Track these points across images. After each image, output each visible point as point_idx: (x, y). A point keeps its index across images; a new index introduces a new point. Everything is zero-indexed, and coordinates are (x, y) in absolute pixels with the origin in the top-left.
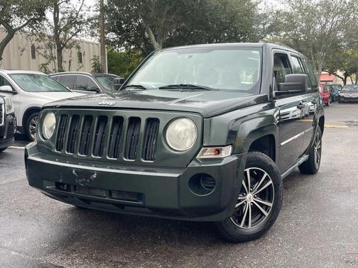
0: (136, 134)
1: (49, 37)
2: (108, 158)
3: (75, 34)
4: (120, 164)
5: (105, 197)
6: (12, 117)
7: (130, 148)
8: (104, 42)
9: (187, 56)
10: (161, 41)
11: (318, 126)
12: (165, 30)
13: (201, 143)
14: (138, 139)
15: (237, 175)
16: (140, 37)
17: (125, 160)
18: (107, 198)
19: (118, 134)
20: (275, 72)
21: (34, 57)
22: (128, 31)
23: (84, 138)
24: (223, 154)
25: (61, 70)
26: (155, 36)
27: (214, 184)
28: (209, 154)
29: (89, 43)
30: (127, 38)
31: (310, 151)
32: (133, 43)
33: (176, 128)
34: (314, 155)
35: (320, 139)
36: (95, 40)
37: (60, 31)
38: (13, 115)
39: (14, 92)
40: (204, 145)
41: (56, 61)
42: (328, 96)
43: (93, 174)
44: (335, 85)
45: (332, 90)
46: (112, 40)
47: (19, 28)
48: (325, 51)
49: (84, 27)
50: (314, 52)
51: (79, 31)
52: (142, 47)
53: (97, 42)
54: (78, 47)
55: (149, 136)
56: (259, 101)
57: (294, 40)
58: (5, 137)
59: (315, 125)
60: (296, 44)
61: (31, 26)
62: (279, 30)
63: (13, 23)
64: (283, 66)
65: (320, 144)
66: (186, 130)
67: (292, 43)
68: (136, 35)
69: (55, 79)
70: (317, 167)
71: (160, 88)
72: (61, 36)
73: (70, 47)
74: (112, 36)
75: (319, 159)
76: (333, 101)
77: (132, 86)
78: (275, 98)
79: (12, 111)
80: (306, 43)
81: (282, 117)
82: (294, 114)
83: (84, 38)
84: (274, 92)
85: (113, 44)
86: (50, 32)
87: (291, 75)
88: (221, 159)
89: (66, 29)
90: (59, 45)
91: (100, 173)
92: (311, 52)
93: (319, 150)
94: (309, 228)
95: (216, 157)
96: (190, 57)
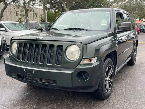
0: (52, 52)
1: (22, 7)
2: (40, 63)
3: (32, 5)
4: (45, 66)
5: (39, 81)
6: (4, 42)
7: (50, 59)
8: (45, 8)
9: (77, 14)
10: (68, 7)
11: (135, 44)
12: (70, 3)
13: (82, 57)
14: (53, 54)
15: (100, 68)
16: (60, 6)
17: (48, 64)
18: (40, 82)
19: (44, 52)
20: (117, 21)
21: (17, 15)
22: (55, 3)
23: (30, 54)
24: (93, 62)
25: (27, 21)
26: (66, 5)
27: (89, 76)
28: (86, 61)
29: (39, 9)
30: (55, 6)
31: (132, 56)
32: (57, 9)
33: (71, 50)
34: (133, 57)
35: (136, 50)
36: (41, 7)
37: (26, 4)
38: (5, 41)
39: (6, 31)
40: (84, 57)
41: (25, 17)
42: (139, 30)
43: (33, 71)
44: (142, 25)
45: (141, 27)
46: (48, 7)
47: (10, 3)
48: (138, 10)
49: (36, 2)
50: (133, 11)
51: (34, 4)
52: (61, 10)
53: (42, 8)
54: (34, 11)
55: (58, 53)
56: (110, 35)
57: (125, 6)
58: (2, 51)
59: (134, 44)
60: (125, 8)
61: (14, 2)
62: (119, 2)
63: (7, 1)
64: (120, 18)
65: (136, 52)
66: (75, 50)
67: (124, 7)
68: (58, 5)
69: (24, 25)
70: (134, 62)
71: (65, 30)
72: (27, 6)
73: (31, 11)
74: (48, 6)
75: (135, 59)
76: (141, 32)
77: (53, 29)
78: (117, 34)
79: (4, 39)
80: (130, 7)
81: (120, 41)
82: (125, 39)
83: (36, 7)
84: (116, 31)
85: (49, 9)
86: (22, 4)
87: (124, 23)
88: (92, 64)
89: (29, 3)
90: (26, 10)
91: (36, 71)
92: (132, 11)
93: (136, 55)
94: (131, 92)
95: (89, 63)
96: (78, 15)
